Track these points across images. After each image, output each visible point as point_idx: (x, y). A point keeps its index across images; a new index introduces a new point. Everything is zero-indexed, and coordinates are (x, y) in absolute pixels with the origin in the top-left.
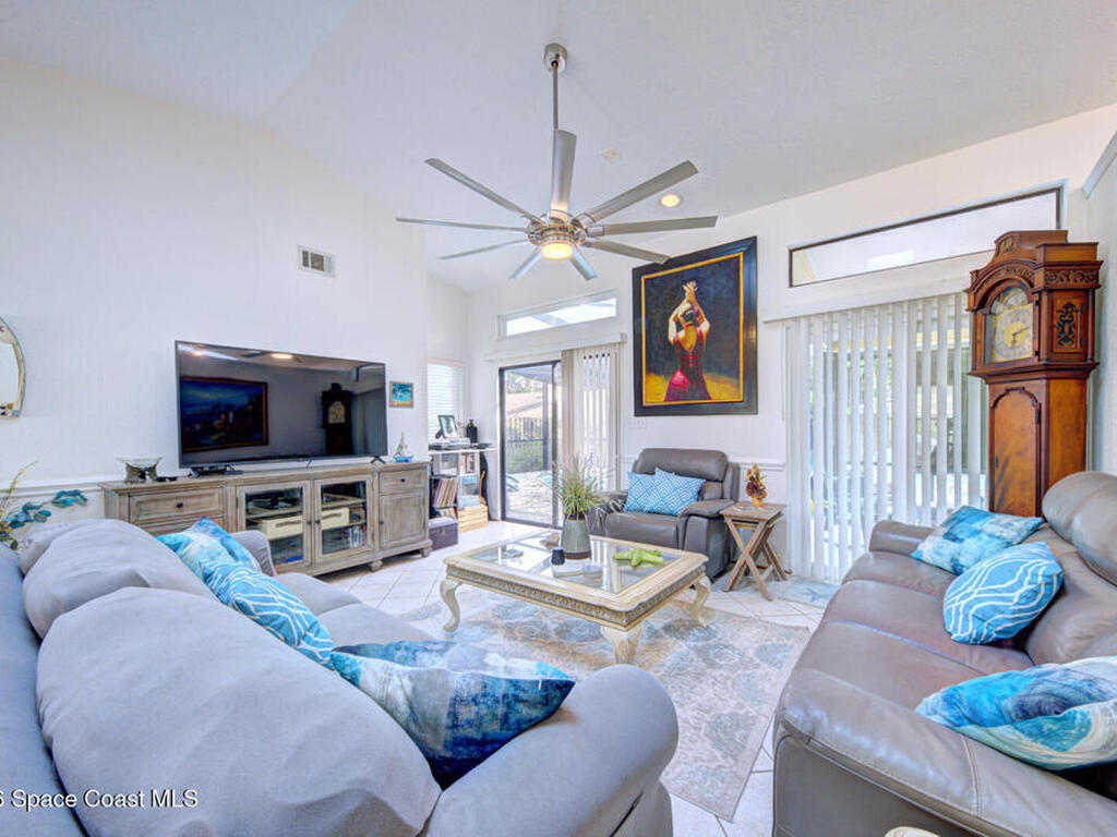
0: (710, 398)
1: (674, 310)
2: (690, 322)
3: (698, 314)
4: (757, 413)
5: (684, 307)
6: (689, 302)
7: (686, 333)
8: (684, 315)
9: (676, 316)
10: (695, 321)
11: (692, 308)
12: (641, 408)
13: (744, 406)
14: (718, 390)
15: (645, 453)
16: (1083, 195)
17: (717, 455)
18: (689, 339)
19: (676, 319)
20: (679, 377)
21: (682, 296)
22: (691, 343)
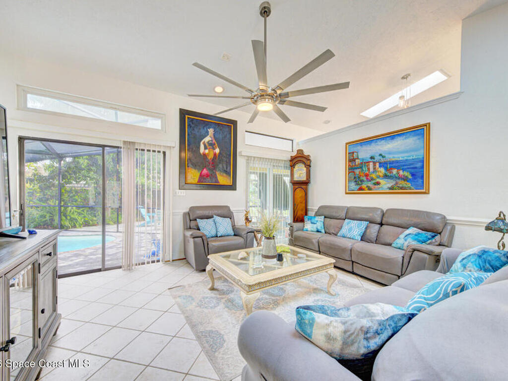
0: (219, 183)
1: (204, 138)
2: (211, 147)
3: (215, 144)
4: (236, 190)
5: (207, 139)
6: (210, 137)
7: (209, 152)
8: (208, 142)
9: (204, 142)
10: (213, 147)
11: (212, 141)
12: (184, 184)
13: (232, 187)
14: (223, 179)
15: (192, 209)
16: (298, 144)
17: (227, 208)
18: (210, 153)
19: (204, 143)
20: (205, 171)
21: (207, 133)
22: (211, 156)
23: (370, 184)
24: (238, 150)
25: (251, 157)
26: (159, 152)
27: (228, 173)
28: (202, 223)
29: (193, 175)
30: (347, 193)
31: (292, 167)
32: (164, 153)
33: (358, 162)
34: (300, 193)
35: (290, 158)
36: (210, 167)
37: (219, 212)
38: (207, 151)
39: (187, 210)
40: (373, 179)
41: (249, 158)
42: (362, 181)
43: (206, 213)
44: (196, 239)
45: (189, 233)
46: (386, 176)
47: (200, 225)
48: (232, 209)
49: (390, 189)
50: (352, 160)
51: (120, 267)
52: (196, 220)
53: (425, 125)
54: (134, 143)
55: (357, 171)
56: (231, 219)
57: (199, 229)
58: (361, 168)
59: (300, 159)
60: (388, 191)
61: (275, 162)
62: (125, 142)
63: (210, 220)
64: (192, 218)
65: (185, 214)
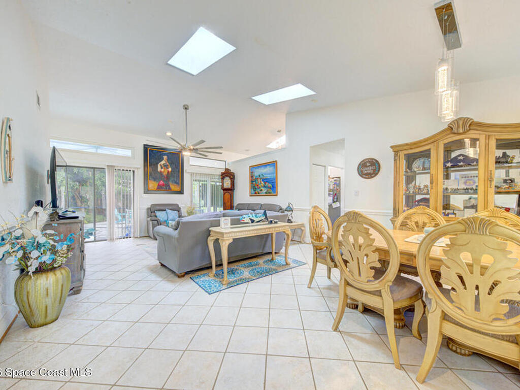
0: (172, 190)
1: (160, 162)
3: (168, 165)
4: (183, 194)
5: (163, 162)
6: (165, 161)
8: (163, 164)
12: (147, 191)
13: (181, 192)
14: (174, 187)
15: (153, 205)
16: (228, 164)
17: (177, 205)
18: (165, 172)
19: (161, 165)
20: (162, 182)
21: (163, 159)
22: (165, 173)
23: (259, 190)
24: (185, 169)
25: (194, 173)
26: (130, 171)
27: (178, 184)
28: (158, 214)
29: (153, 185)
30: (250, 196)
31: (223, 178)
32: (134, 171)
33: (254, 177)
34: (227, 195)
35: (221, 174)
36: (165, 179)
37: (171, 207)
38: (163, 170)
39: (149, 207)
40: (260, 188)
41: (192, 174)
42: (256, 189)
43: (162, 208)
44: (153, 222)
45: (149, 219)
46: (264, 187)
47: (157, 215)
48: (180, 206)
49: (266, 193)
50: (252, 177)
51: (106, 240)
52: (154, 212)
53: (275, 161)
54: (114, 166)
55: (254, 183)
56: (178, 212)
57: (156, 217)
58: (255, 181)
59: (227, 174)
60: (265, 194)
61: (211, 176)
62: (108, 166)
63: (164, 213)
64: (152, 211)
65: (148, 209)
